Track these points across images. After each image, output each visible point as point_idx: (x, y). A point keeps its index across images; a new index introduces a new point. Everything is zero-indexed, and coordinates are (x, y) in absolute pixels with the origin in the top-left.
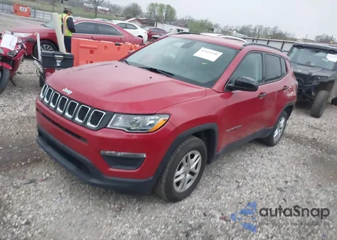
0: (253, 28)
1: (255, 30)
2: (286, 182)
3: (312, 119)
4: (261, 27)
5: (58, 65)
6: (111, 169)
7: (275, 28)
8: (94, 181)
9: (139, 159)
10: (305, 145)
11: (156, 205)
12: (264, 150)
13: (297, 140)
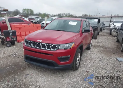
0: (62, 14)
1: (63, 15)
2: (100, 58)
3: (95, 40)
4: (64, 13)
5: (11, 35)
6: (61, 63)
7: (69, 13)
8: (56, 68)
9: (68, 58)
10: (98, 47)
11: (72, 72)
12: (88, 51)
13: (95, 46)
